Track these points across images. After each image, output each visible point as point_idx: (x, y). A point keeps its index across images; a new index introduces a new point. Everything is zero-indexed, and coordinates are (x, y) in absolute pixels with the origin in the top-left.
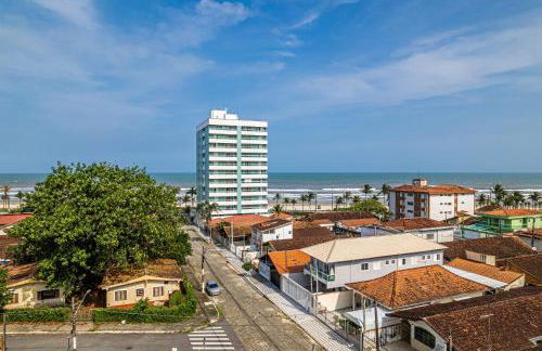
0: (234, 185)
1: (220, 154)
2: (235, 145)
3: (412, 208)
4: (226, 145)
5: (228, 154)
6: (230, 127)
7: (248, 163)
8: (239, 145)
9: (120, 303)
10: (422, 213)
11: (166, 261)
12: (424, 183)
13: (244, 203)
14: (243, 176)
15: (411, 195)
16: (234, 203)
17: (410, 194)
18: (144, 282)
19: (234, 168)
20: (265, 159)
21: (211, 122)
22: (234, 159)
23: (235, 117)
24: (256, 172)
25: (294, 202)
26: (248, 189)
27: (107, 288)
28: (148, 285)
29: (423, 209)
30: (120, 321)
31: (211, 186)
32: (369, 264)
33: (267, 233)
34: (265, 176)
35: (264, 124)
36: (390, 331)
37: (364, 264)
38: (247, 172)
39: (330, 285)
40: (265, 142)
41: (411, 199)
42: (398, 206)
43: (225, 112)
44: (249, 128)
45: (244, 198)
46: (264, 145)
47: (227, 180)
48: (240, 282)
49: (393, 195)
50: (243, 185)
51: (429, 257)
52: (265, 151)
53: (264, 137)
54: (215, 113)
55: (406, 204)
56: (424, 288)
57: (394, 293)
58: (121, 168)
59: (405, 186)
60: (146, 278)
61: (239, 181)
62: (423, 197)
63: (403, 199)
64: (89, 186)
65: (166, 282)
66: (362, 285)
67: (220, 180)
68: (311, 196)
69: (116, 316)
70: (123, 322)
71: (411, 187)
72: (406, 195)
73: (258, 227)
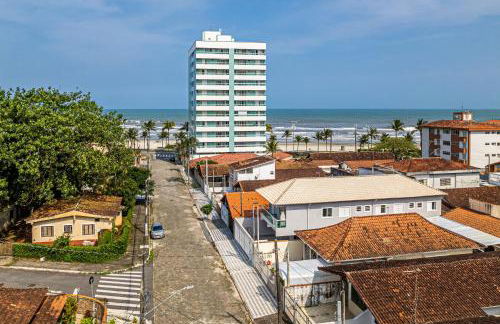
0: (225, 119)
1: (209, 82)
2: (227, 71)
3: (448, 149)
4: (215, 71)
5: (219, 82)
6: (222, 51)
7: (243, 93)
8: (231, 72)
9: (46, 239)
10: (461, 154)
11: (108, 198)
12: (468, 118)
13: (238, 139)
14: (237, 108)
15: (447, 132)
16: (225, 139)
17: (446, 130)
18: (72, 217)
19: (225, 98)
20: (264, 88)
21: (199, 44)
22: (225, 88)
23: (229, 38)
24: (253, 102)
25: (306, 140)
26: (243, 123)
27: (31, 222)
28: (77, 221)
29: (462, 151)
30: (39, 258)
31: (199, 119)
32: (334, 209)
33: (243, 172)
34: (264, 108)
35: (263, 46)
36: (324, 289)
37: (327, 209)
38: (242, 103)
39: (280, 232)
40: (264, 68)
41: (447, 137)
42: (432, 147)
43: (219, 33)
44: (244, 51)
45: (237, 133)
46: (262, 71)
47: (218, 113)
48: (195, 226)
49: (426, 132)
50: (237, 119)
51: (420, 205)
52: (264, 78)
53: (262, 61)
54: (208, 34)
55: (441, 143)
56: (386, 240)
57: (342, 243)
58: (61, 93)
59: (441, 122)
60: (74, 213)
61: (232, 113)
62: (461, 134)
63: (438, 137)
64: (15, 110)
65: (97, 220)
66: (313, 232)
67: (210, 113)
68: (328, 133)
69: (36, 252)
70: (42, 259)
71: (448, 122)
72: (441, 132)
73: (236, 166)
